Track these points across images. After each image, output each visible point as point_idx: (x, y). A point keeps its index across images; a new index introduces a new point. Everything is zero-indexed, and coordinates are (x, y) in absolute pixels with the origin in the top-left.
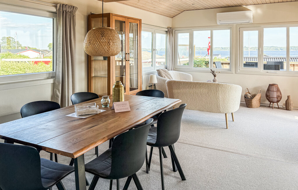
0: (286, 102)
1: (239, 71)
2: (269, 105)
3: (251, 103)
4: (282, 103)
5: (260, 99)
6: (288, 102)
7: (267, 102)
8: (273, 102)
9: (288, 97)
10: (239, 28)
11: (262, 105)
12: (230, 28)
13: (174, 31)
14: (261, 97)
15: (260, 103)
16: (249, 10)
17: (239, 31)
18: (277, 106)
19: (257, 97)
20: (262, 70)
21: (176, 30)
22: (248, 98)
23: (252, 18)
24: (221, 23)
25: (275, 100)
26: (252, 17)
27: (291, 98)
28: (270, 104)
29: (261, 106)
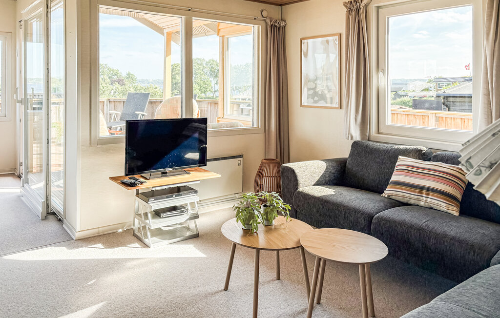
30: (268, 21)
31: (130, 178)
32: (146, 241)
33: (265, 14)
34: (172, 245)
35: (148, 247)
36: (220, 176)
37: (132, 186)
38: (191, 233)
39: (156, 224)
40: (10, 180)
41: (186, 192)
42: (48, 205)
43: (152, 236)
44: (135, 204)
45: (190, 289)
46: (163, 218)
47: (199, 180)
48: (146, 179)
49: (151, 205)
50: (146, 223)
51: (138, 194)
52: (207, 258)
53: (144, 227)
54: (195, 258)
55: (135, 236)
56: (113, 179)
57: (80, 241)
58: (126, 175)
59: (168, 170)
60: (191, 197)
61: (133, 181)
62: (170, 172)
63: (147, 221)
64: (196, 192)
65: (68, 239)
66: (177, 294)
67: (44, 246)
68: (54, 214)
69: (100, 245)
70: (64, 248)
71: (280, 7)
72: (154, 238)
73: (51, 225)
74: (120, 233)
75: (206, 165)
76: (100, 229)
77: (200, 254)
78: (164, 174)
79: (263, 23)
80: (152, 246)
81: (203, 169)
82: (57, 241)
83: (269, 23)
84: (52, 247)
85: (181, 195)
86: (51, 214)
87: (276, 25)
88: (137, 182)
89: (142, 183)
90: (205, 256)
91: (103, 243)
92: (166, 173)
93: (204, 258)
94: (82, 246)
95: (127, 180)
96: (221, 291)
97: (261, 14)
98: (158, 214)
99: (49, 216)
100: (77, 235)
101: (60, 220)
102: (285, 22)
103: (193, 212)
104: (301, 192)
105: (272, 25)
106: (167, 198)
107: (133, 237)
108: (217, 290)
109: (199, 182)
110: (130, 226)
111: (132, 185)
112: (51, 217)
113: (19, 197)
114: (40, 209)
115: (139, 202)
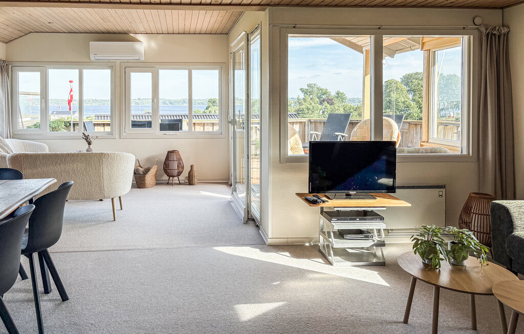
0: (189, 173)
1: (124, 134)
2: (167, 182)
3: (144, 180)
4: (183, 177)
5: (156, 174)
6: (191, 174)
7: (165, 177)
8: (173, 177)
9: (192, 166)
10: (125, 68)
11: (159, 183)
12: (111, 67)
13: (10, 66)
14: (157, 171)
15: (156, 180)
16: (139, 41)
17: (125, 73)
18: (178, 182)
19: (153, 171)
20: (157, 131)
21: (15, 66)
22: (139, 174)
23: (143, 53)
24: (96, 58)
25: (175, 172)
26: (143, 51)
27: (195, 168)
28: (169, 180)
29: (157, 184)
30: (483, 29)
31: (314, 196)
32: (330, 258)
33: (477, 21)
34: (355, 268)
35: (331, 264)
36: (410, 205)
37: (314, 204)
38: (378, 261)
39: (338, 244)
40: (224, 188)
41: (373, 217)
42: (248, 212)
43: (335, 255)
44: (320, 221)
45: (366, 311)
46: (346, 239)
47: (385, 207)
48: (329, 198)
49: (334, 224)
50: (329, 241)
51: (322, 212)
52: (390, 288)
53: (328, 246)
54: (378, 285)
55: (321, 252)
56: (298, 194)
57: (271, 247)
58: (310, 193)
59: (351, 192)
60: (376, 223)
61: (315, 198)
62: (354, 195)
63: (330, 240)
64: (382, 219)
65: (262, 244)
66: (352, 313)
67: (243, 245)
68: (253, 220)
69: (287, 254)
70: (258, 250)
71: (500, 11)
72: (338, 257)
73: (250, 230)
74: (307, 246)
75: (395, 192)
76: (289, 239)
77: (384, 283)
78: (348, 196)
79: (476, 32)
80: (335, 264)
81: (392, 196)
82: (252, 243)
83: (485, 31)
84: (249, 247)
85: (365, 220)
86: (250, 219)
87: (495, 32)
88: (319, 201)
89: (324, 202)
90: (388, 285)
91: (290, 252)
92: (351, 195)
93: (387, 287)
94: (272, 252)
95: (311, 197)
96: (400, 322)
97: (472, 22)
98: (341, 234)
99: (249, 222)
100: (269, 241)
101: (257, 226)
102: (508, 27)
103: (379, 239)
104: (517, 237)
105: (489, 33)
106: (350, 220)
107: (319, 252)
108: (395, 319)
109: (385, 209)
110: (316, 242)
111: (314, 202)
112: (251, 223)
113: (229, 202)
114: (243, 214)
115: (323, 220)
